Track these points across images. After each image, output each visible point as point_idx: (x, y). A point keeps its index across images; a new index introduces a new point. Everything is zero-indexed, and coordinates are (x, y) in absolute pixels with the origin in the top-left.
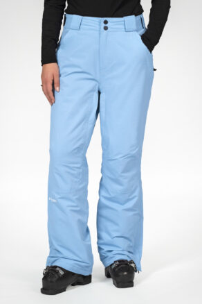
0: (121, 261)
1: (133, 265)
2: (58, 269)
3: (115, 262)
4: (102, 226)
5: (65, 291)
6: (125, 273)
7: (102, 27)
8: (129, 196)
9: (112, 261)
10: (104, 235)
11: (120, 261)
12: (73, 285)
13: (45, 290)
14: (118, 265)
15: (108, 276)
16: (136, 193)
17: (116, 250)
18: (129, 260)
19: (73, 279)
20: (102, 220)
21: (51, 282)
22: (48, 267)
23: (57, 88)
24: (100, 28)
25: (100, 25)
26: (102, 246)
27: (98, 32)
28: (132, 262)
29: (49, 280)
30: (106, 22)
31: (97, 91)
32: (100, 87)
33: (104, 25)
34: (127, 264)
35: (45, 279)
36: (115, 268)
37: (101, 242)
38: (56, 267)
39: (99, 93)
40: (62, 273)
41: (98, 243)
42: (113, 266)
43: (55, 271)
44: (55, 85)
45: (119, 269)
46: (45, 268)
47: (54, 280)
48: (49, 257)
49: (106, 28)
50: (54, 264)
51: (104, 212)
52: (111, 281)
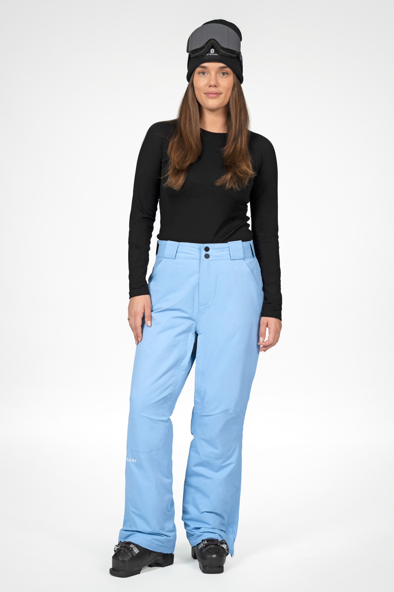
0: (211, 541)
1: (224, 546)
2: (132, 546)
3: (203, 541)
4: (189, 498)
5: (139, 573)
6: (214, 556)
7: (203, 255)
8: (222, 463)
9: (199, 541)
10: (191, 508)
11: (208, 540)
12: (150, 566)
13: (115, 572)
14: (207, 545)
15: (194, 557)
16: (233, 459)
17: (205, 528)
18: (220, 539)
19: (151, 559)
20: (191, 490)
21: (123, 561)
22: (120, 543)
23: (148, 323)
24: (200, 257)
25: (200, 253)
26: (188, 523)
27: (198, 261)
28: (223, 542)
29: (121, 559)
30: (207, 249)
31: (194, 332)
32: (198, 328)
33: (204, 252)
34: (217, 545)
35: (115, 557)
36: (202, 549)
37: (188, 516)
38: (130, 543)
39: (197, 335)
40: (136, 551)
41: (183, 519)
42: (200, 547)
43: (128, 548)
44: (146, 319)
45: (207, 551)
46: (117, 544)
47: (127, 559)
48: (122, 529)
49: (207, 256)
50: (128, 540)
51: (193, 480)
52: (197, 563)
